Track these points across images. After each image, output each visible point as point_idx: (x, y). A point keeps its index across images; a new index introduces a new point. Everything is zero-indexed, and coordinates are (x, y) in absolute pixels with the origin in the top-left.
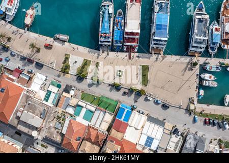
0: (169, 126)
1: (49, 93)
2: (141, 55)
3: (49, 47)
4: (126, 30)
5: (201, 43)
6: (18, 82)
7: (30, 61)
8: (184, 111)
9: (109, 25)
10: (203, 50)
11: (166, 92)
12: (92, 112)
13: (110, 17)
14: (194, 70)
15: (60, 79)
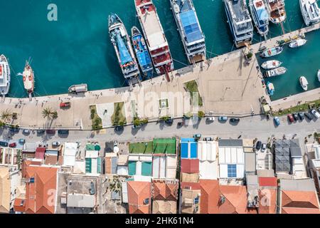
0: (248, 142)
1: (89, 161)
2: (180, 71)
3: (65, 106)
4: (151, 49)
5: (246, 28)
6: (46, 163)
7: (51, 132)
8: (259, 117)
9: (127, 51)
10: (251, 35)
11: (227, 103)
12: (150, 163)
13: (125, 41)
14: (251, 62)
15: (95, 139)
